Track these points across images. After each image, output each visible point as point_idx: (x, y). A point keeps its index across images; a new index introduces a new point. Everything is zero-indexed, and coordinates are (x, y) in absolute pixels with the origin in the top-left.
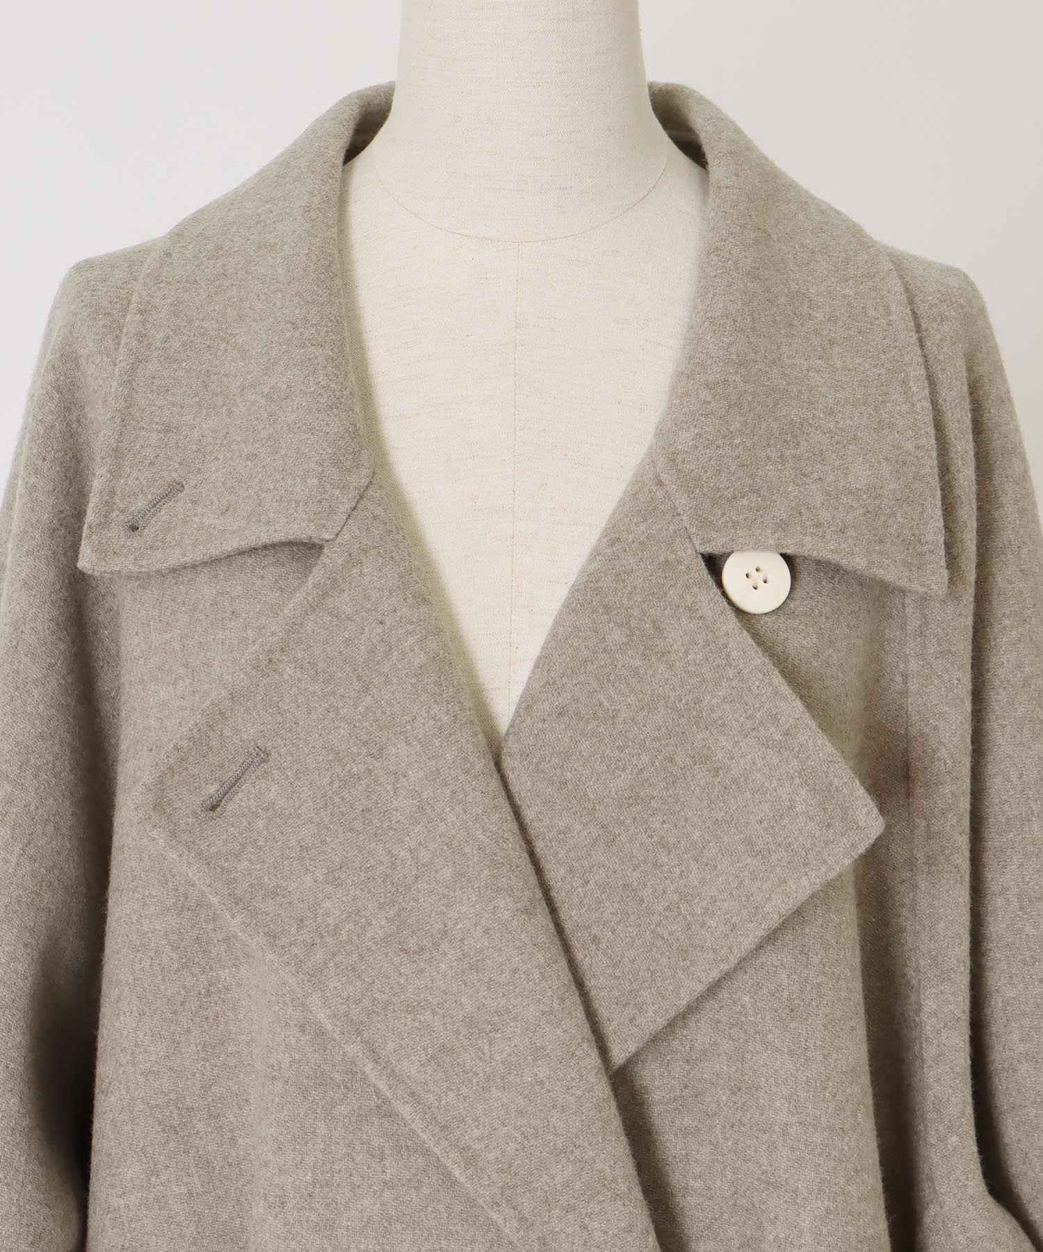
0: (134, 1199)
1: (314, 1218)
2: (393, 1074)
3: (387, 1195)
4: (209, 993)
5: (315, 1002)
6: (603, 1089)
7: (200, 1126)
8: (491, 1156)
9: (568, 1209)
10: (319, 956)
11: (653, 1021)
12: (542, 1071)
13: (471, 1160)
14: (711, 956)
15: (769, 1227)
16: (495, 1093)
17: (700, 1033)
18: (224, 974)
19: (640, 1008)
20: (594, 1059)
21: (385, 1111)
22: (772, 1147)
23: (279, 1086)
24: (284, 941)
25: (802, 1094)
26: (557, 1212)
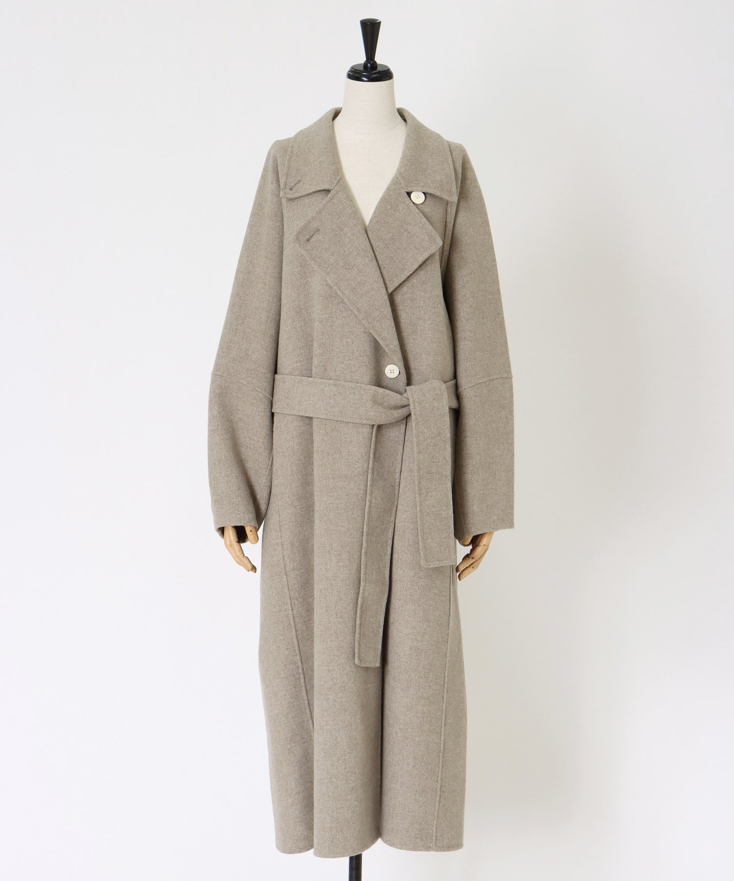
0: (289, 327)
1: (329, 324)
2: (343, 293)
3: (343, 319)
4: (306, 284)
5: (328, 279)
6: (386, 297)
7: (304, 312)
8: (363, 310)
9: (378, 321)
10: (329, 270)
11: (396, 284)
12: (373, 293)
13: (359, 310)
14: (407, 270)
15: (418, 327)
16: (364, 297)
17: (405, 289)
18: (309, 280)
19: (393, 282)
20: (384, 291)
21: (343, 302)
22: (420, 311)
23: (321, 298)
24: (321, 267)
25: (426, 300)
26: (375, 322)
